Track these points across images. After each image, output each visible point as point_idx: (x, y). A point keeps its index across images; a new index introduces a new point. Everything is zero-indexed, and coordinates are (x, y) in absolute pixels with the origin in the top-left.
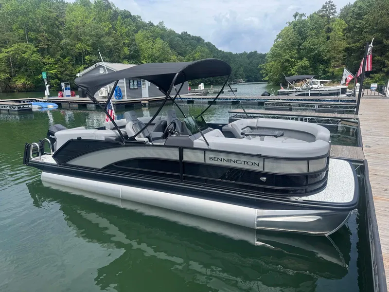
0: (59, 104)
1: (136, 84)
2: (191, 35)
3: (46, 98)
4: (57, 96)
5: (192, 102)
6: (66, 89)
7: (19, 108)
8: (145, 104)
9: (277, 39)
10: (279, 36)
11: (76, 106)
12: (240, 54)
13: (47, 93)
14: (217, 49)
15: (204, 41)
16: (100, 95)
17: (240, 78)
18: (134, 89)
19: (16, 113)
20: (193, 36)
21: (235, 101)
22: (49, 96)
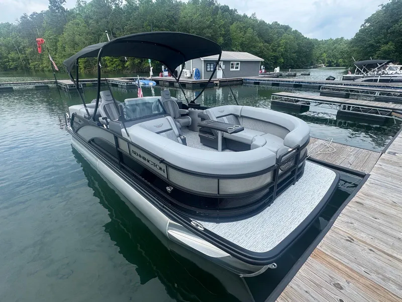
0: (157, 82)
1: (212, 66)
2: (281, 24)
3: (150, 78)
4: (159, 76)
5: (258, 83)
6: (165, 71)
7: (127, 84)
8: (217, 84)
9: (365, 23)
10: (367, 21)
11: (167, 84)
12: (325, 40)
13: (151, 73)
14: (303, 36)
15: (291, 29)
16: (185, 76)
17: (321, 63)
18: (210, 71)
19: (125, 87)
20: (282, 25)
21: (296, 83)
22: (152, 76)
